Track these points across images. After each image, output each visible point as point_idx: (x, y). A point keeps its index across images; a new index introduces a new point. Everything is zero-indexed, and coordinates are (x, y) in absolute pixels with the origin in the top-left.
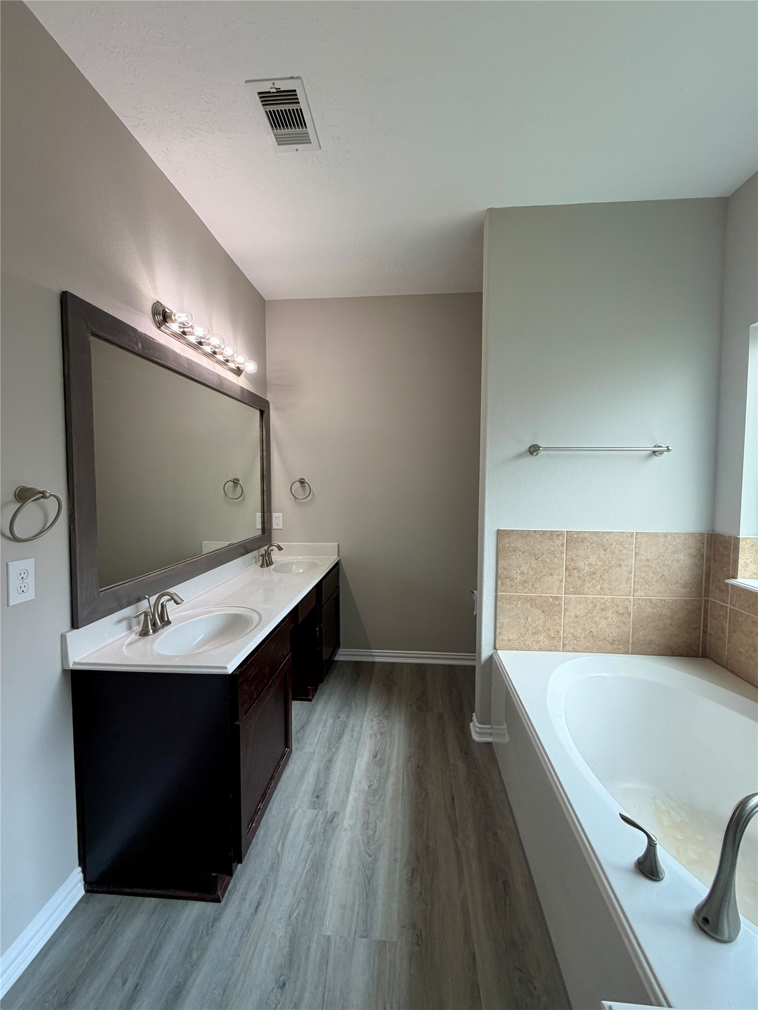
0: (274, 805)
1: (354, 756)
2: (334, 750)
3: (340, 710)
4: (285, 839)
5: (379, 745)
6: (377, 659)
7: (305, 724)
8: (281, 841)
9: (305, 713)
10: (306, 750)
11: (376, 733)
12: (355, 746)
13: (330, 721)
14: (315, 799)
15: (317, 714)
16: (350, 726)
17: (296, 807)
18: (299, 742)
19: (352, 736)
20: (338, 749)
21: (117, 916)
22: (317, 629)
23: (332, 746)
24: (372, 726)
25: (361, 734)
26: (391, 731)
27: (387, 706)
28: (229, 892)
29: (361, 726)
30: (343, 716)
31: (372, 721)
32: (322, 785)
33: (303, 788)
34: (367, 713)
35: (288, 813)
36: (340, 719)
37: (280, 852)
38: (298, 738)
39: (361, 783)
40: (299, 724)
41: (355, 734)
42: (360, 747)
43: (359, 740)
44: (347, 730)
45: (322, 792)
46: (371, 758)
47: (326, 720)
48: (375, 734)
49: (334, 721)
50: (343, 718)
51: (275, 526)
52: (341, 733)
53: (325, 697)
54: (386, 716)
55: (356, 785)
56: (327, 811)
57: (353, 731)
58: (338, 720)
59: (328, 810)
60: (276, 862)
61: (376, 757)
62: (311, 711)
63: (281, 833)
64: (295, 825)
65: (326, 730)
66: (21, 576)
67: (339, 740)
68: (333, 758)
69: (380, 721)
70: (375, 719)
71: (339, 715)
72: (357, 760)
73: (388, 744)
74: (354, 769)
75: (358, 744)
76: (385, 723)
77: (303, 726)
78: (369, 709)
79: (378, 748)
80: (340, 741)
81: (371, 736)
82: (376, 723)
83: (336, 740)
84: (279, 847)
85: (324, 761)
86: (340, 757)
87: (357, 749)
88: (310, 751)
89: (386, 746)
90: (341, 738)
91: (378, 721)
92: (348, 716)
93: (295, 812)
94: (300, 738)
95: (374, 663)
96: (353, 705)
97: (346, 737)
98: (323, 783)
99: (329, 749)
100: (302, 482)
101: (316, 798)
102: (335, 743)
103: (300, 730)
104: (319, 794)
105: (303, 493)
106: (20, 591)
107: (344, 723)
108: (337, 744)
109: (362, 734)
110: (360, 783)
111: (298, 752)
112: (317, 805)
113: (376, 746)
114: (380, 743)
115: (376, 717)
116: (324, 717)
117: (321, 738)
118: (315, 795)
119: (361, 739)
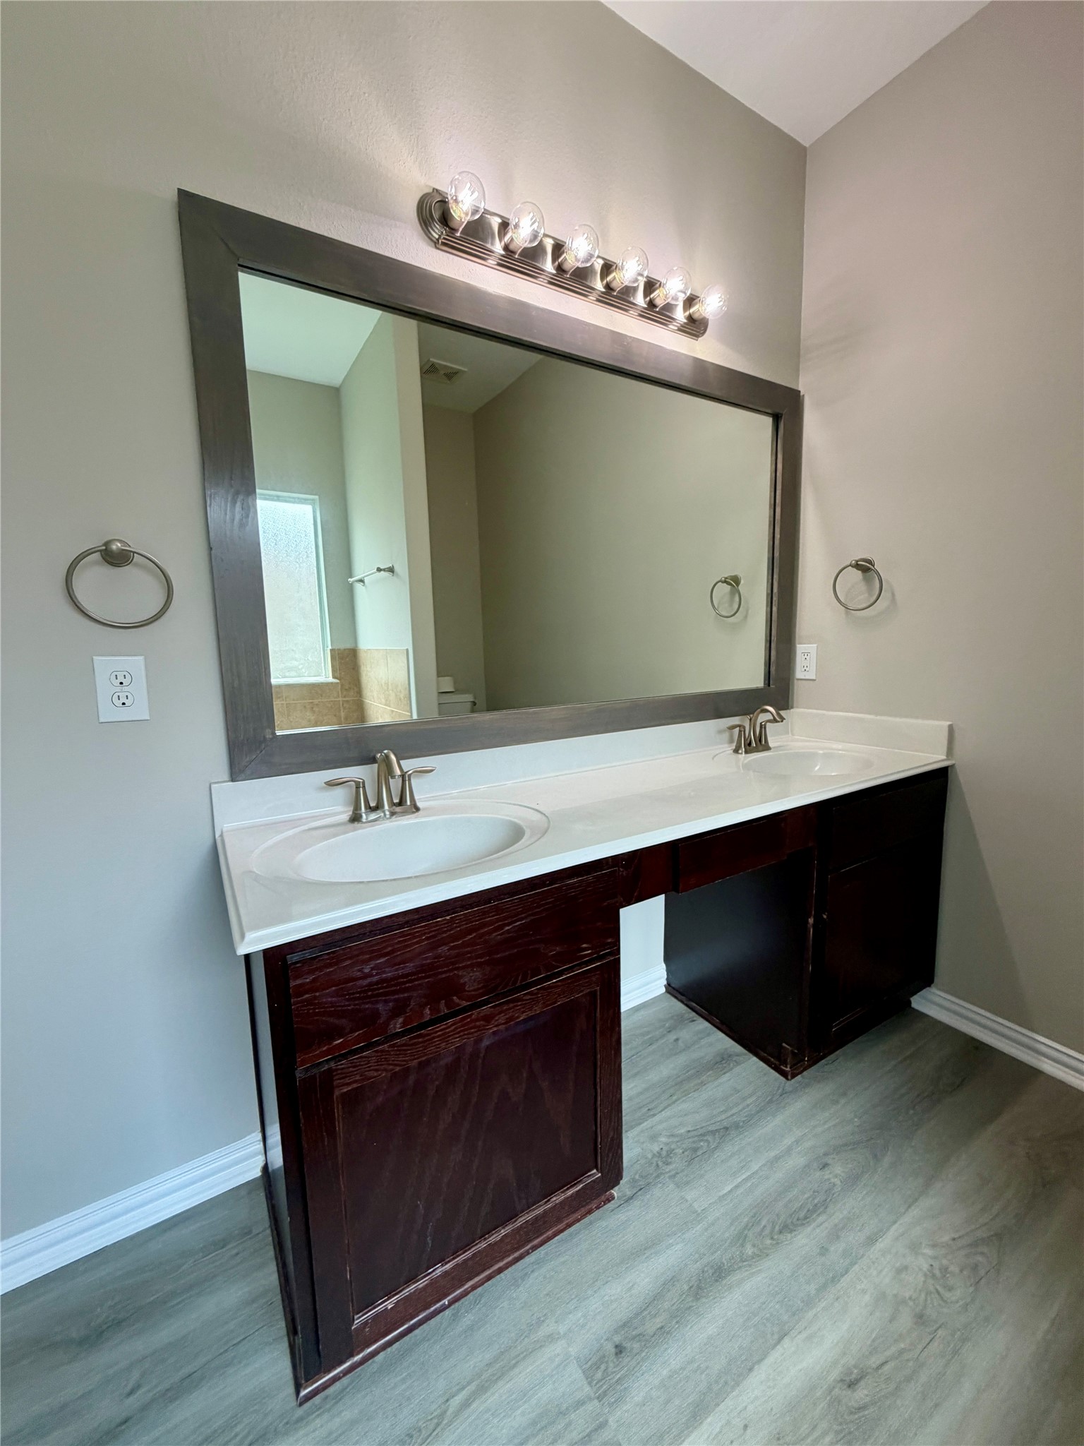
0: (536, 1274)
1: (785, 1318)
2: (749, 1250)
3: (838, 1150)
4: (482, 1389)
5: (888, 1353)
6: (1048, 1067)
7: (737, 1126)
8: (472, 1387)
9: (754, 1098)
10: (690, 1195)
11: (904, 1302)
12: (812, 1288)
13: (796, 1161)
14: (610, 1348)
15: (778, 1120)
16: (838, 1214)
17: (562, 1329)
18: (690, 1162)
19: (824, 1251)
20: (761, 1254)
21: (237, 1254)
22: (811, 921)
23: (750, 1234)
24: (905, 1268)
25: (853, 1264)
26: (964, 1340)
27: (999, 1236)
28: (327, 1397)
29: (871, 1240)
30: (838, 1170)
31: (914, 1248)
32: (651, 1327)
33: (615, 1289)
34: (915, 1212)
35: (540, 1322)
36: (827, 1174)
37: (450, 1411)
38: (695, 1150)
39: (749, 1431)
40: (723, 1117)
41: (837, 1248)
42: (823, 1304)
43: (834, 1280)
44: (821, 1219)
45: (636, 1346)
46: (835, 1374)
47: (789, 1150)
48: (900, 1302)
49: (807, 1166)
50: (836, 1176)
51: (799, 674)
52: (802, 1215)
53: (827, 1088)
54: (975, 1268)
55: (728, 1423)
56: (607, 1422)
57: (835, 1235)
58: (818, 1174)
59: (611, 1420)
60: (424, 1432)
61: (852, 1385)
62: (771, 1101)
63: (496, 1359)
64: (522, 1376)
65: (767, 1178)
66: (119, 681)
67: (780, 1232)
68: (731, 1271)
69: (944, 1270)
70: (928, 1251)
71: (828, 1160)
72: (786, 1341)
73: (923, 1377)
74: (759, 1361)
75: (823, 1288)
76: (958, 1293)
77: (726, 1129)
78: (927, 1202)
79: (874, 1361)
80: (781, 1237)
81: (881, 1297)
82: (925, 1267)
83: (774, 1227)
84: (464, 1394)
85: (705, 1260)
86: (747, 1286)
87: (809, 1302)
88: (696, 1205)
89: (908, 1379)
90: (791, 1231)
91: (936, 1264)
92: (852, 1180)
93: (552, 1338)
94: (699, 1153)
95: (1036, 1072)
96: (887, 1160)
97: (804, 1241)
98: (658, 1322)
99: (741, 1238)
100: (865, 567)
101: (613, 1350)
102: (767, 1231)
103: (713, 1133)
104: (628, 1345)
105: (866, 595)
106: (119, 703)
107: (828, 1191)
108: (768, 1242)
109: (856, 1268)
110: (746, 1427)
111: (672, 1186)
112: (599, 1375)
113: (874, 1350)
114: (893, 1349)
115: (934, 1246)
116: (788, 1141)
117: (741, 1190)
118: (617, 1339)
119: (845, 1281)
